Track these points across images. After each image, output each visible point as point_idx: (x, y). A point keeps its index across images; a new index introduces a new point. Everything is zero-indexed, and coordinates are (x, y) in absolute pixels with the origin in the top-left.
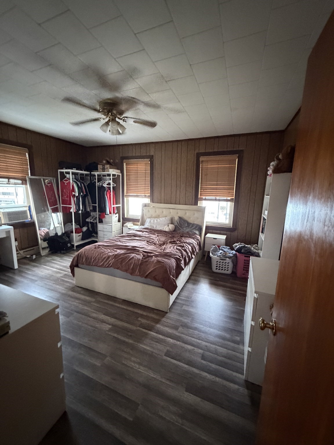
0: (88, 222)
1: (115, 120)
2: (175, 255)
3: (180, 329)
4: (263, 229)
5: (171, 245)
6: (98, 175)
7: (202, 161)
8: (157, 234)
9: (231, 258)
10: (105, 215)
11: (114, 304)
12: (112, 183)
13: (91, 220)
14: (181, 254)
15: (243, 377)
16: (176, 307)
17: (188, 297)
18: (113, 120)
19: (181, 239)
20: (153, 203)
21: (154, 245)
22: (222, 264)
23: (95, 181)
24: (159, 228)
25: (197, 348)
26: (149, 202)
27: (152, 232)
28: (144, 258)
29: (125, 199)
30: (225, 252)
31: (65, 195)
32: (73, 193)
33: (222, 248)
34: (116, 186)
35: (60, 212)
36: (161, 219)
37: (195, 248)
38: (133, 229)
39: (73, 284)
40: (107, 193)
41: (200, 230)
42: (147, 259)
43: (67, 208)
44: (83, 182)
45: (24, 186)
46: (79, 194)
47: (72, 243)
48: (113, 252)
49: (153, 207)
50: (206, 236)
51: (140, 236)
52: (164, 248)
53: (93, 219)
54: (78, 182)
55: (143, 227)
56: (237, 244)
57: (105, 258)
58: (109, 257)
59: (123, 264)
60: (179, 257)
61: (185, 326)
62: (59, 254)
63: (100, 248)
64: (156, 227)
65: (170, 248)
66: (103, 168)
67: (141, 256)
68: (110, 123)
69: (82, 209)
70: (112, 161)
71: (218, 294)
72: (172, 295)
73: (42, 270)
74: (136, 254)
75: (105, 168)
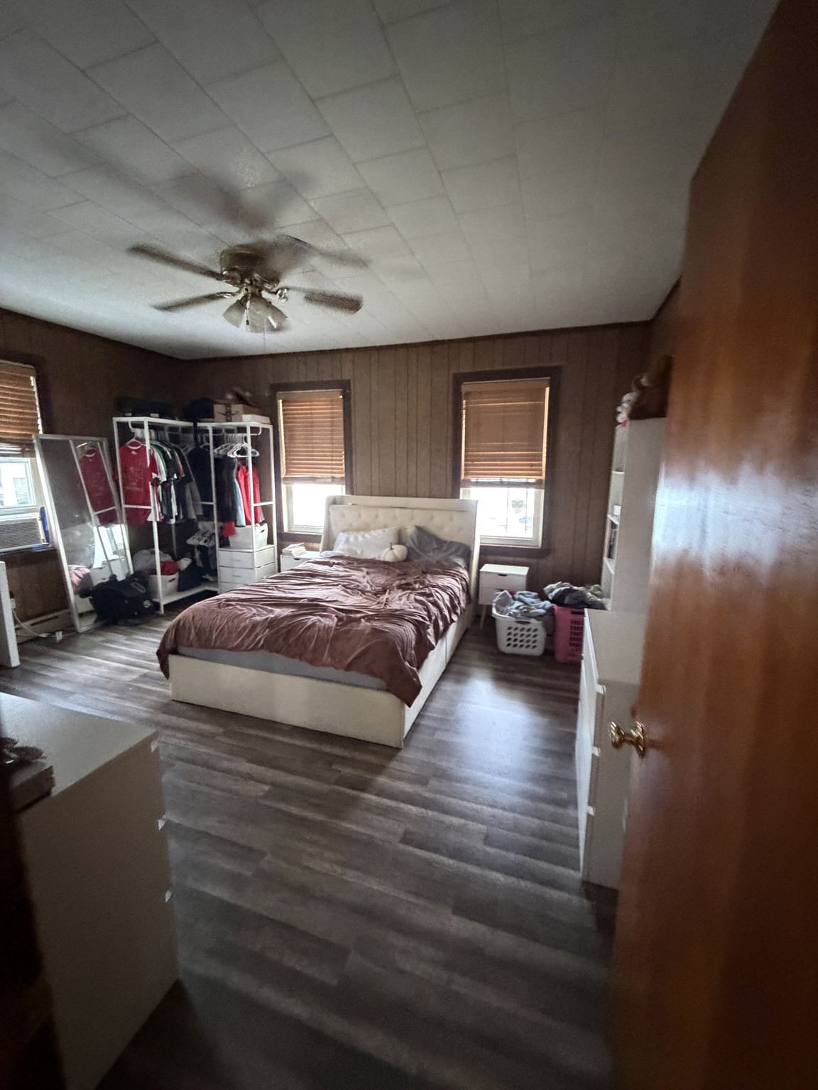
0: (192, 547)
1: (260, 297)
2: (412, 614)
3: (434, 783)
4: (611, 548)
5: (400, 593)
6: (215, 431)
7: (468, 394)
8: (365, 570)
9: (540, 618)
10: (236, 528)
11: (271, 736)
12: (250, 450)
13: (199, 540)
14: (426, 613)
15: (578, 875)
16: (419, 736)
17: (445, 712)
18: (256, 297)
19: (425, 578)
20: (353, 494)
21: (361, 595)
22: (520, 633)
23: (206, 444)
24: (370, 555)
25: (473, 821)
26: (344, 494)
27: (353, 564)
28: (340, 624)
29: (283, 487)
30: (526, 604)
31: (132, 481)
32: (154, 475)
33: (521, 596)
34: (260, 455)
35: (122, 522)
36: (373, 534)
37: (458, 598)
38: (308, 560)
39: (166, 696)
40: (239, 473)
41: (467, 555)
42: (348, 627)
43: (140, 513)
44: (177, 446)
45: (27, 459)
46: (167, 478)
47: (154, 600)
48: (265, 613)
49: (353, 505)
50: (481, 570)
51: (324, 575)
52: (385, 600)
53: (204, 539)
54: (165, 448)
55: (330, 553)
56: (553, 586)
57: (245, 628)
58: (255, 625)
59: (291, 640)
60: (421, 619)
61: (443, 775)
62: (122, 628)
63: (232, 605)
64: (363, 551)
65: (400, 600)
66: (226, 412)
67: (333, 621)
68: (248, 304)
69: (177, 514)
70: (248, 394)
71: (514, 702)
72: (410, 706)
73: (84, 666)
74: (320, 615)
75: (233, 413)
